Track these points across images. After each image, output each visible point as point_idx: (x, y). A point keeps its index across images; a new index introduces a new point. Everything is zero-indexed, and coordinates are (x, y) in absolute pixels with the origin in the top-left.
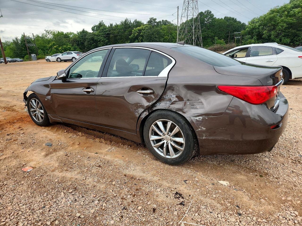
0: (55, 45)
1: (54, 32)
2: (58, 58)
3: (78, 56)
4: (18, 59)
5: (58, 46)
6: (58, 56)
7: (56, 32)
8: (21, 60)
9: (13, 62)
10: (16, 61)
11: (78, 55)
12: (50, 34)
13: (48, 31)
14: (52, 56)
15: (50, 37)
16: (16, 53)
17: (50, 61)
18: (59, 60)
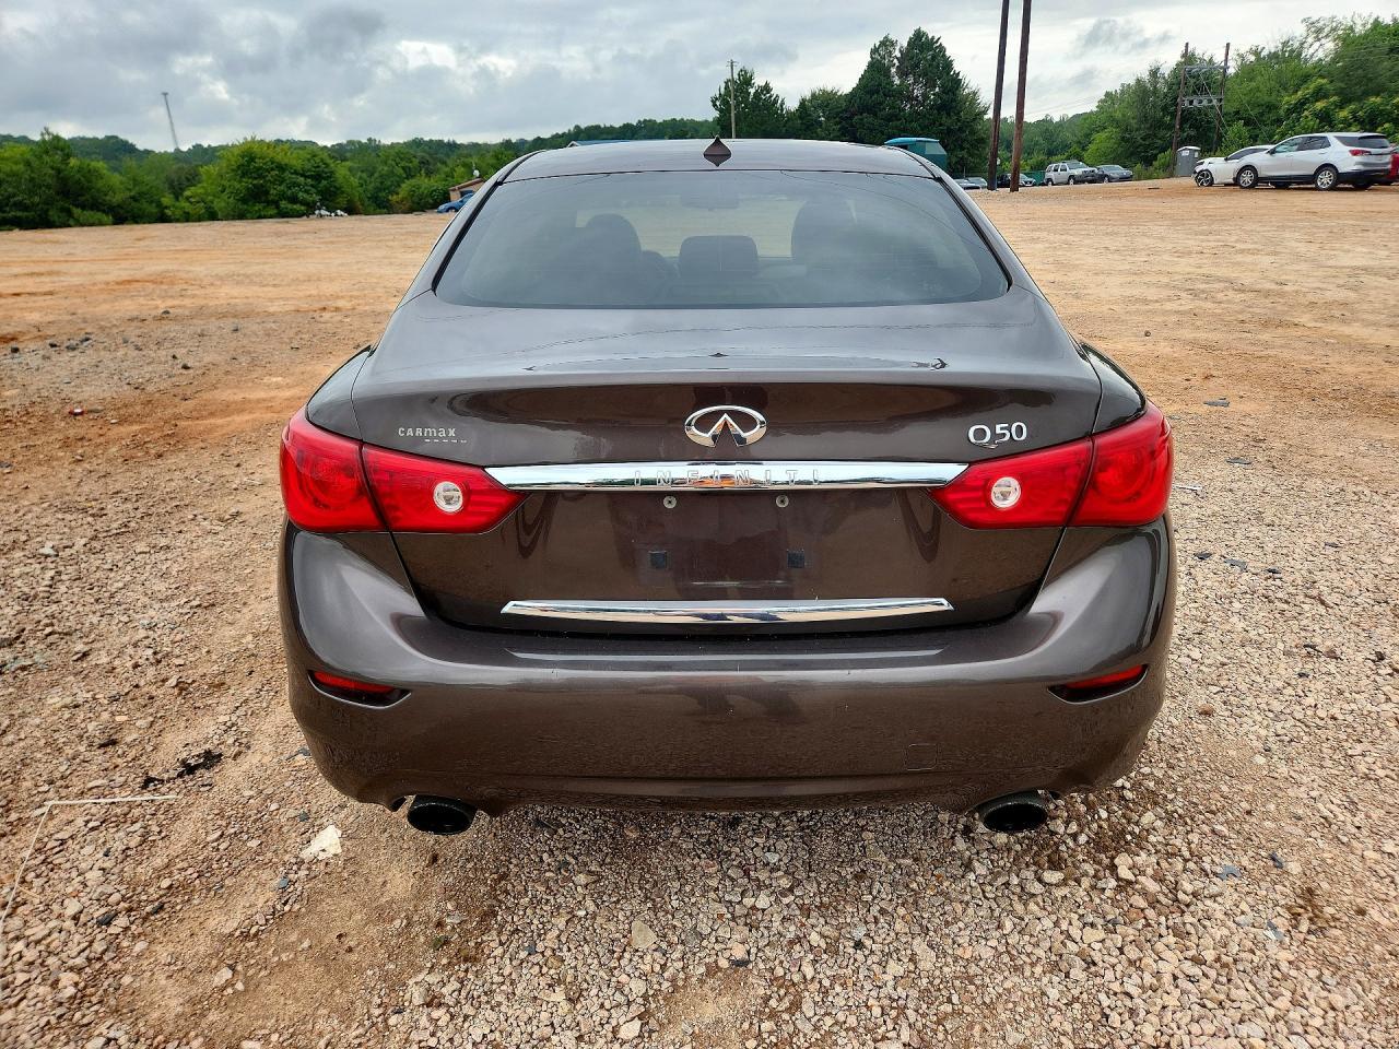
0: (1326, 96)
1: (1351, 28)
2: (1248, 167)
3: (1358, 158)
4: (1117, 170)
5: (1334, 103)
6: (1249, 159)
7: (1364, 25)
8: (1125, 172)
9: (1090, 182)
10: (1101, 178)
11: (1355, 153)
12: (1327, 36)
13: (1319, 25)
14: (1226, 160)
15: (1320, 54)
16: (1127, 141)
17: (1211, 183)
18: (1247, 178)
